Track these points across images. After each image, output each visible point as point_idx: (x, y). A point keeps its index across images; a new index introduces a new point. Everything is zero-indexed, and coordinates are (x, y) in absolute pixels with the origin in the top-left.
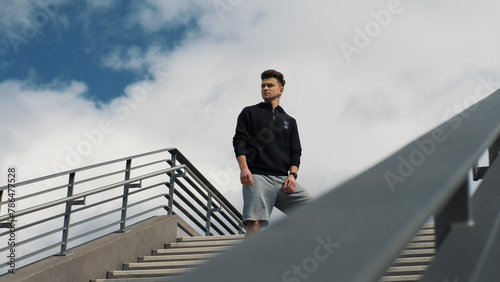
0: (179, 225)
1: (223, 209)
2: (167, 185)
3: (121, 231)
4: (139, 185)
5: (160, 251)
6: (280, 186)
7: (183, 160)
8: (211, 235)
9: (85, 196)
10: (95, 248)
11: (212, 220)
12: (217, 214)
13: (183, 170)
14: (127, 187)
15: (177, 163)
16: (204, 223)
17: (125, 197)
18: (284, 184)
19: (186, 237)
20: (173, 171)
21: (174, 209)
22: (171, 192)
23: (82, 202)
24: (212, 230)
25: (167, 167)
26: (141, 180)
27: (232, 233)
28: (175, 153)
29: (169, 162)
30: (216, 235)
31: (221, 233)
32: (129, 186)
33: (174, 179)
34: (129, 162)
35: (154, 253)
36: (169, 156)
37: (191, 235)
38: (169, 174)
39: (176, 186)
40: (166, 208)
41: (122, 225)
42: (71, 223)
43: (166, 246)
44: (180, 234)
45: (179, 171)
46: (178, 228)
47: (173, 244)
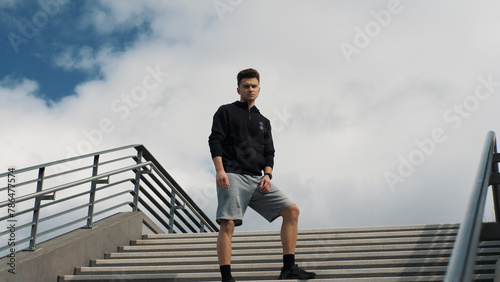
0: (144, 222)
1: (186, 207)
2: (133, 181)
3: (88, 227)
4: (107, 181)
5: (126, 248)
6: (255, 186)
7: (149, 157)
8: (174, 232)
9: (54, 192)
10: (64, 244)
11: (176, 217)
12: (180, 211)
13: (149, 167)
14: (94, 183)
15: (143, 160)
16: (167, 220)
17: (92, 193)
18: (259, 184)
19: (151, 234)
20: (139, 168)
21: (140, 205)
22: (136, 188)
23: (52, 197)
24: (175, 228)
25: (133, 163)
26: (108, 176)
27: (194, 231)
28: (141, 149)
29: (135, 158)
30: (179, 233)
31: (184, 231)
32: (97, 182)
33: (139, 175)
34: (97, 158)
35: (120, 250)
36: (135, 153)
37: (156, 233)
38: (135, 170)
39: (142, 183)
40: (131, 205)
41: (89, 221)
42: (40, 218)
43: (132, 243)
44: (146, 231)
45: (144, 167)
46: (144, 225)
47: (139, 241)
